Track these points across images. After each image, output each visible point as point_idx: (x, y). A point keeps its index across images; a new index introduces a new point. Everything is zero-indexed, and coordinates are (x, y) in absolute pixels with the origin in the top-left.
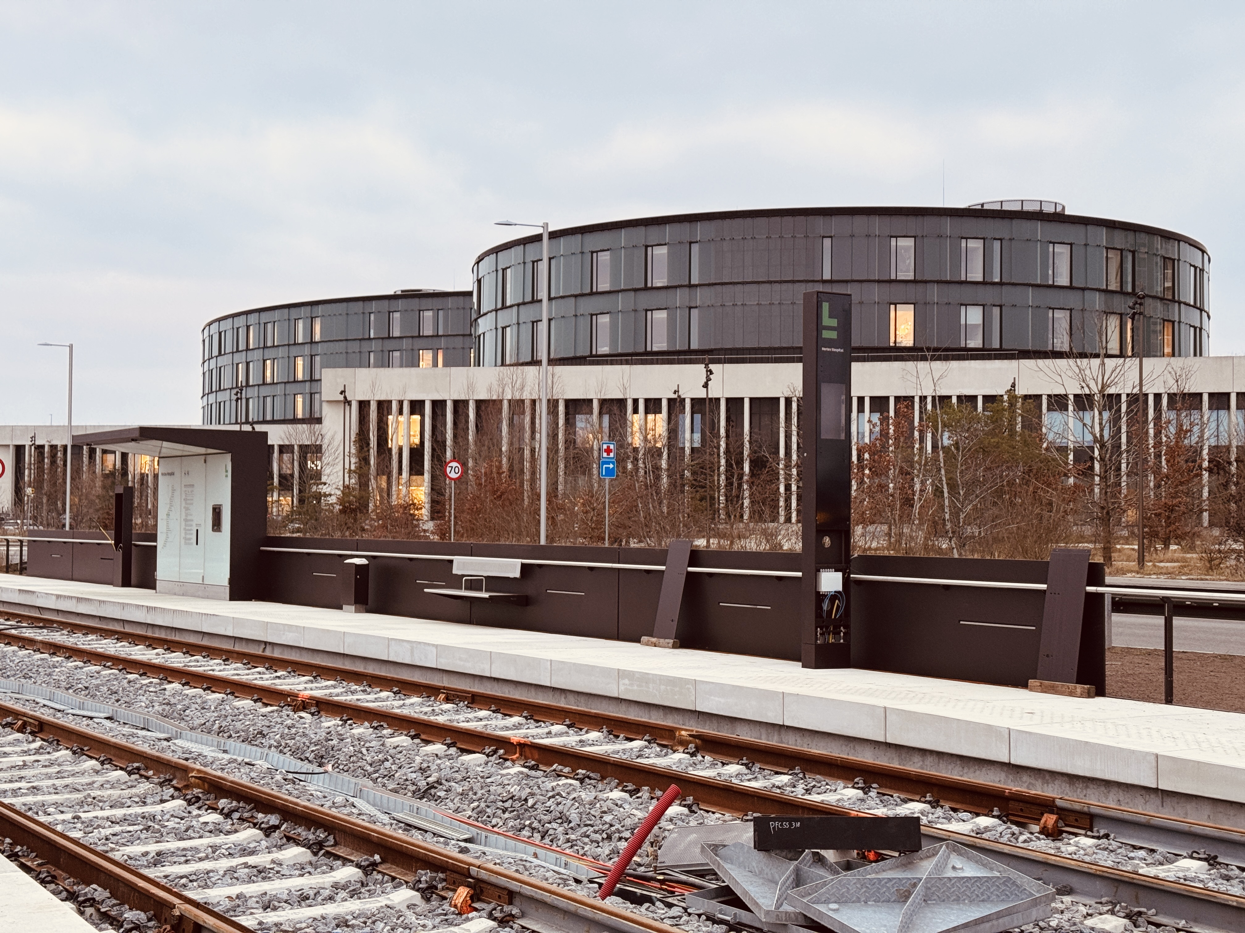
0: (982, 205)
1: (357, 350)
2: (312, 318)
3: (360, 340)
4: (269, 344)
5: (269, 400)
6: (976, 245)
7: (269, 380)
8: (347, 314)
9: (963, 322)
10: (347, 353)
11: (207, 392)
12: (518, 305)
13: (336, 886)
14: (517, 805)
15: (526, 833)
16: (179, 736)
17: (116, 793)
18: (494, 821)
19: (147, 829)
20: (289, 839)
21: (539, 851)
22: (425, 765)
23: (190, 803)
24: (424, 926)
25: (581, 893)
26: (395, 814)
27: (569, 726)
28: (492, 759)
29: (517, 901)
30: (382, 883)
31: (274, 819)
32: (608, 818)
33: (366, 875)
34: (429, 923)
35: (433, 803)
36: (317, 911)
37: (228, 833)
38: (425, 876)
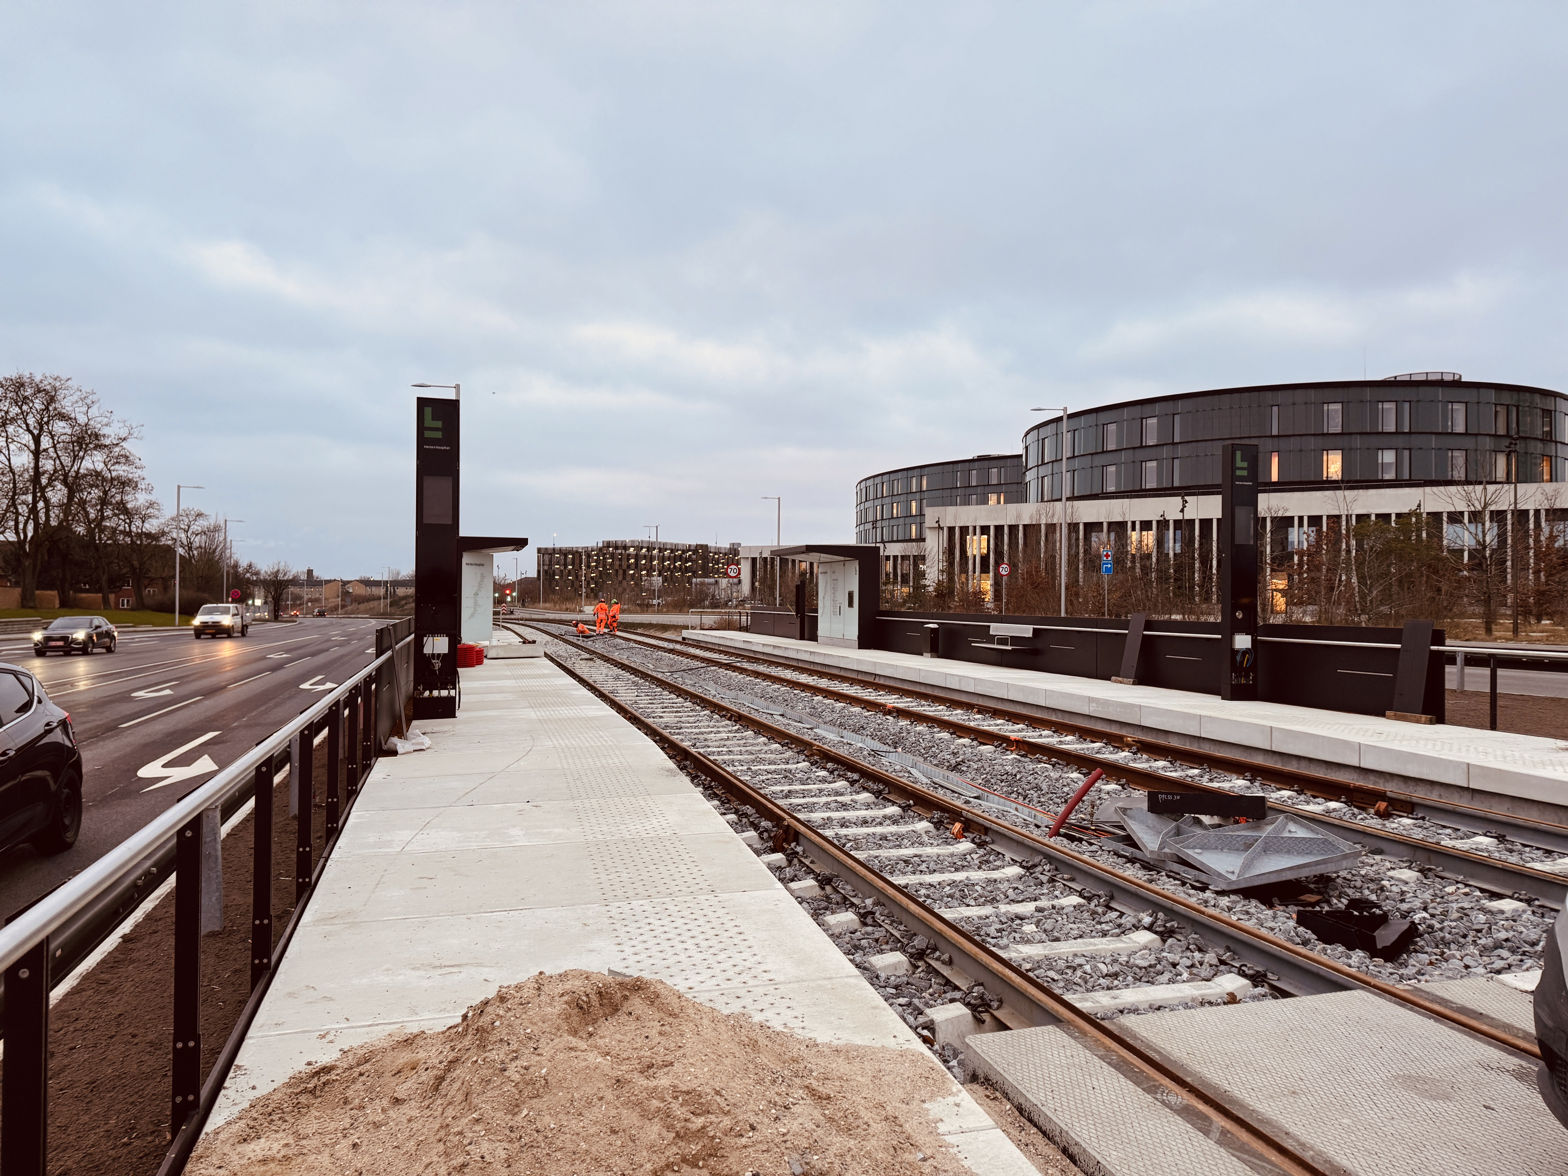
0: (1395, 377)
1: (949, 495)
2: (921, 476)
3: (951, 488)
4: (895, 493)
5: (895, 528)
6: (1390, 406)
7: (895, 516)
8: (943, 473)
9: (1380, 461)
10: (942, 497)
11: (859, 524)
12: (1053, 462)
13: (885, 817)
14: (1010, 778)
15: (1014, 795)
16: (817, 727)
17: (773, 756)
18: (995, 787)
19: (786, 777)
20: (864, 788)
21: (1019, 807)
22: (956, 751)
23: (812, 764)
24: (932, 844)
25: (1036, 834)
26: (934, 780)
27: (1054, 732)
28: (999, 749)
29: (990, 833)
30: (913, 817)
31: (856, 776)
32: (1066, 789)
33: (904, 811)
34: (935, 843)
35: (958, 775)
36: (870, 830)
37: (830, 783)
38: (937, 814)
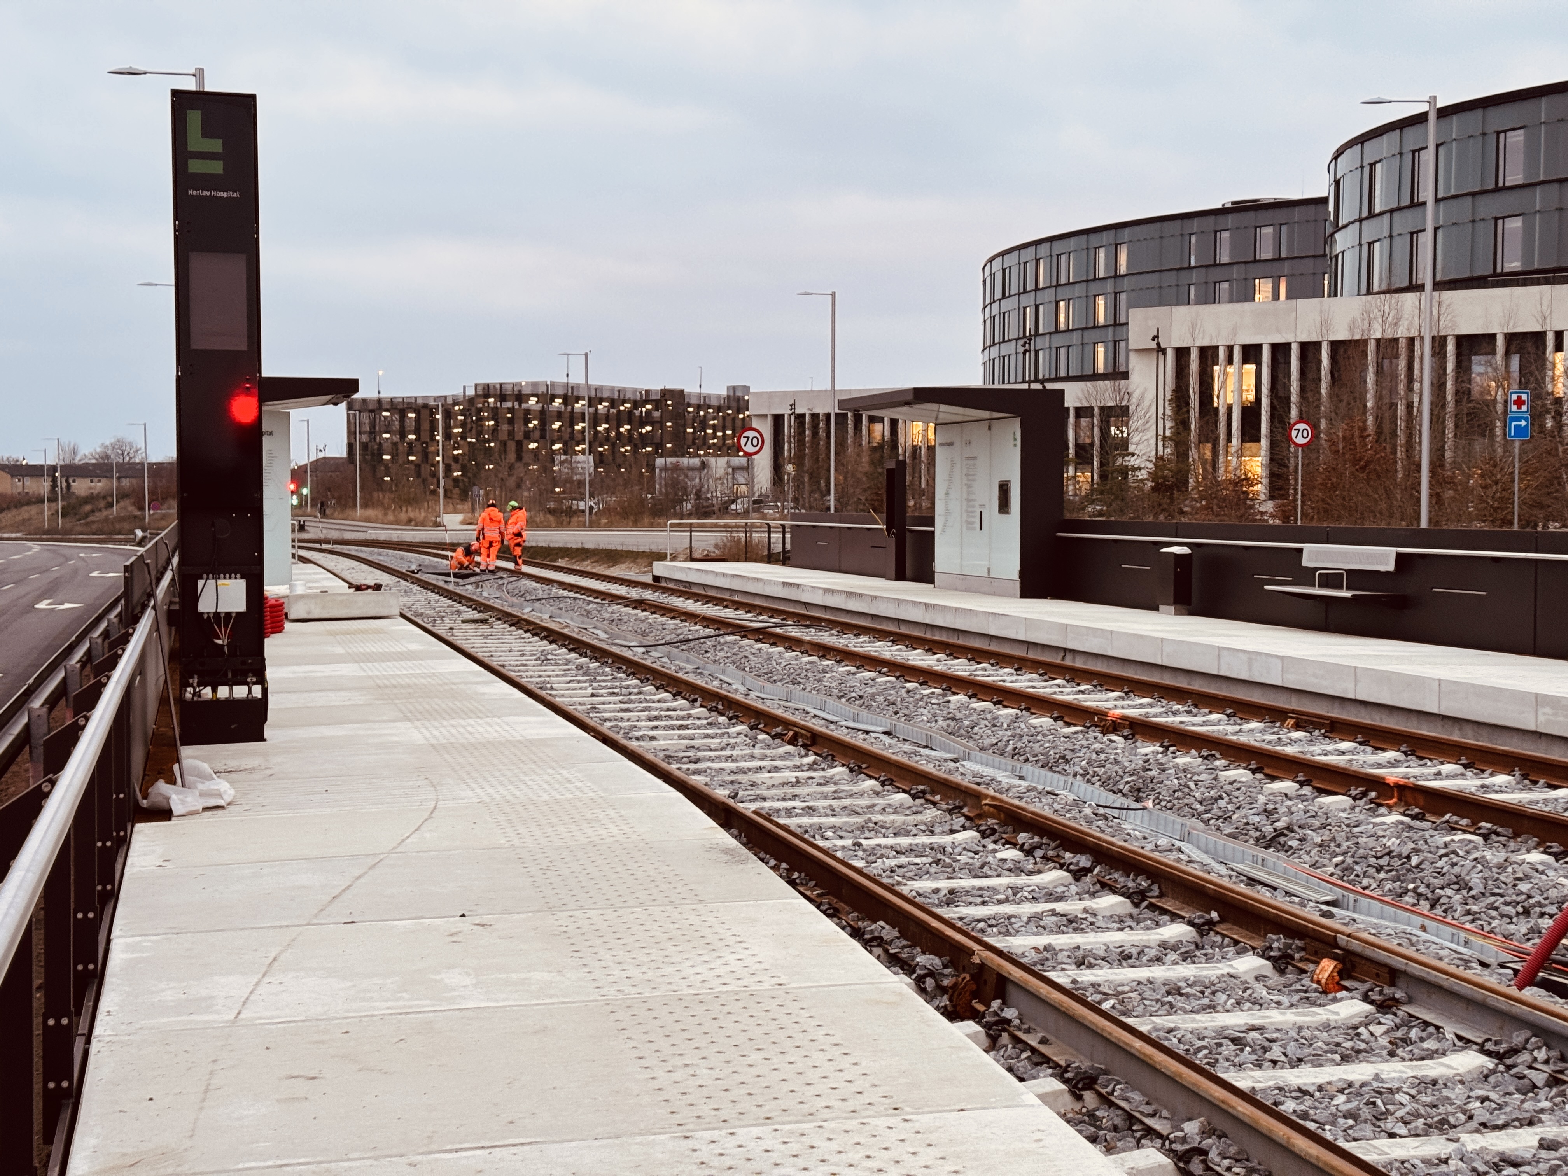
1: (1174, 283)
2: (1116, 245)
3: (1178, 269)
4: (1063, 280)
5: (1063, 351)
7: (1062, 326)
8: (1161, 237)
10: (1160, 287)
11: (988, 344)
12: (1392, 211)
13: (1164, 945)
14: (1396, 863)
15: (1409, 899)
16: (967, 757)
17: (899, 819)
18: (1365, 882)
19: (937, 862)
20: (1104, 885)
21: (1427, 923)
22: (1270, 807)
23: (984, 835)
24: (1278, 1003)
26: (1233, 865)
27: (1465, 766)
28: (1361, 803)
29: (1401, 982)
30: (1221, 947)
31: (1084, 861)
32: (1524, 887)
33: (1202, 935)
34: (1285, 1000)
35: (1282, 854)
36: (1142, 973)
37: (1030, 873)
38: (1278, 942)
